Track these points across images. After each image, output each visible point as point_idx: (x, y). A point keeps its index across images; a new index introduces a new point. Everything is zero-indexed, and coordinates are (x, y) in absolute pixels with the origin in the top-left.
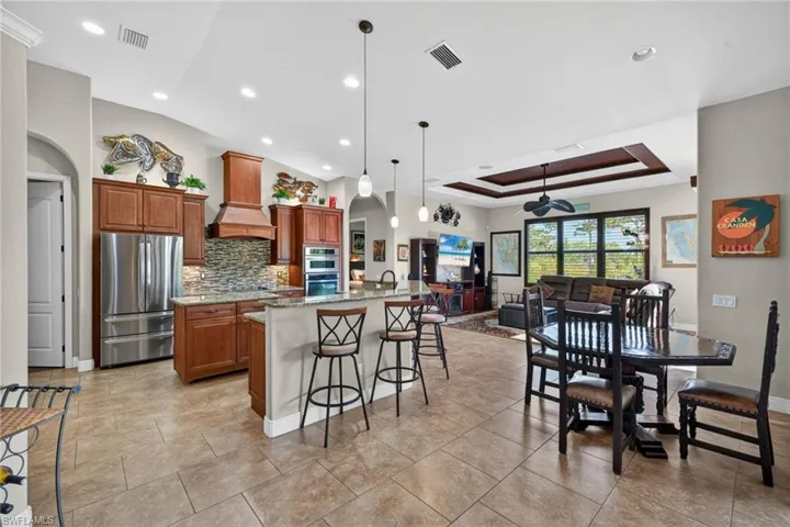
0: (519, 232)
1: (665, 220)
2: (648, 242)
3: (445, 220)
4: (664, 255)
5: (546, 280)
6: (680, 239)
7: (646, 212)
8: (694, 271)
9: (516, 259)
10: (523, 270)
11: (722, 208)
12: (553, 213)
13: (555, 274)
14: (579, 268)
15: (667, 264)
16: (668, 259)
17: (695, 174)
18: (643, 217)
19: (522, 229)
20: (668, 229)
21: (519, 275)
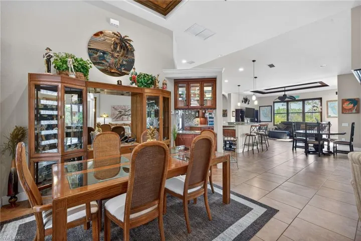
0: (271, 106)
1: (327, 102)
2: (321, 109)
3: (245, 102)
4: (328, 113)
5: (283, 123)
6: (333, 108)
7: (321, 99)
8: (337, 119)
9: (270, 116)
10: (272, 119)
11: (344, 101)
12: (287, 99)
13: (286, 121)
14: (296, 118)
15: (328, 117)
16: (329, 115)
17: (337, 91)
18: (320, 101)
19: (272, 105)
20: (329, 105)
21: (271, 122)
